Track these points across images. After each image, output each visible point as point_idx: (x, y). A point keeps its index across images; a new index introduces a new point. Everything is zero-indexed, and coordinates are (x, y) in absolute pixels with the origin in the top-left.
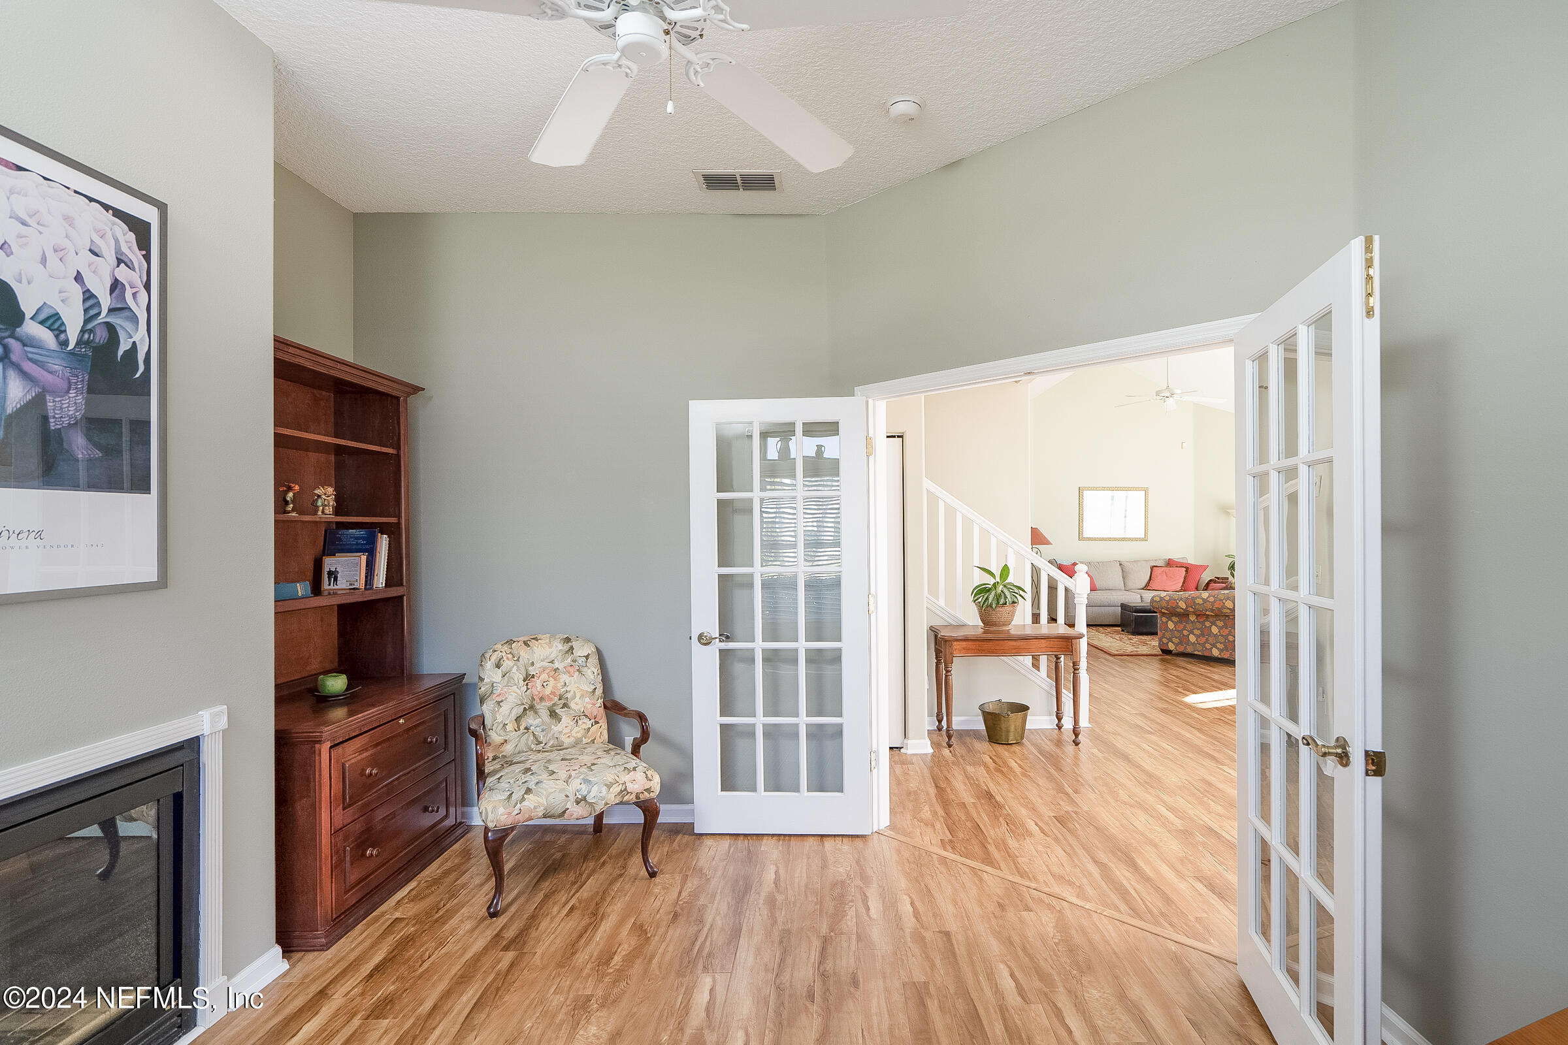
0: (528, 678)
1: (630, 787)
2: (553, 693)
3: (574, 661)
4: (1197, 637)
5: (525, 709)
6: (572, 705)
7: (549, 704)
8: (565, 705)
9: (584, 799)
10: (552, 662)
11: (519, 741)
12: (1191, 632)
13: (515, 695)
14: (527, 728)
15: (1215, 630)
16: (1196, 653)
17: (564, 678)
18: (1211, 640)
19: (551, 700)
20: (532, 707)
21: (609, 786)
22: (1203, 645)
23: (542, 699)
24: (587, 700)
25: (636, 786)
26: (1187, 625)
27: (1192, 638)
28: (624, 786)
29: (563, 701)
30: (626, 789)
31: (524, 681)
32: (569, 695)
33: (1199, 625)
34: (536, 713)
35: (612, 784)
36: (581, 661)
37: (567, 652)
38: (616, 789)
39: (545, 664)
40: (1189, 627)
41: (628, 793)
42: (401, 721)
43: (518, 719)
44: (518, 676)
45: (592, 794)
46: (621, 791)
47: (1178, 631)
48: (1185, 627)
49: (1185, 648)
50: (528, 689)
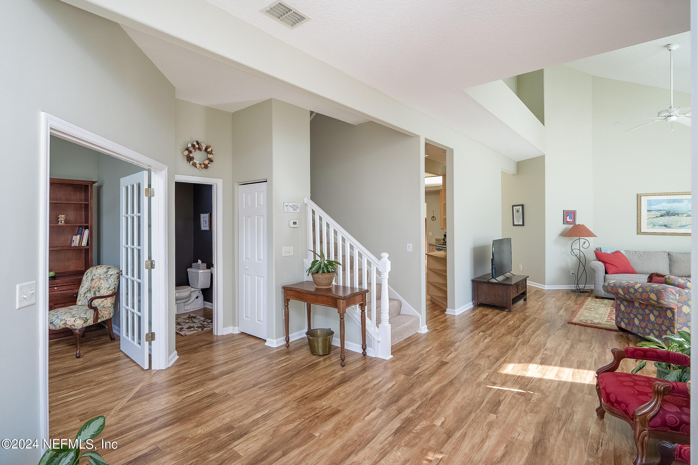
0: (92, 280)
1: (68, 323)
2: (97, 286)
3: (107, 276)
4: (640, 321)
5: (88, 290)
6: (101, 291)
7: (95, 290)
8: (99, 291)
9: (52, 323)
10: (100, 275)
11: (83, 301)
12: (636, 316)
13: (87, 285)
14: (86, 297)
15: (652, 318)
16: (639, 334)
17: (102, 281)
18: (650, 326)
19: (96, 288)
20: (90, 290)
21: (61, 320)
22: (644, 329)
23: (93, 288)
24: (106, 290)
25: (70, 323)
26: (633, 310)
27: (637, 322)
28: (66, 322)
29: (98, 290)
30: (66, 323)
31: (91, 281)
32: (101, 288)
33: (641, 311)
34: (90, 292)
35: (63, 320)
36: (109, 276)
37: (106, 272)
38: (63, 322)
39: (98, 276)
40: (634, 311)
41: (67, 325)
42: (56, 288)
43: (85, 293)
44: (90, 279)
45: (55, 322)
46: (64, 323)
47: (627, 313)
48: (631, 310)
49: (632, 328)
50: (91, 283)
